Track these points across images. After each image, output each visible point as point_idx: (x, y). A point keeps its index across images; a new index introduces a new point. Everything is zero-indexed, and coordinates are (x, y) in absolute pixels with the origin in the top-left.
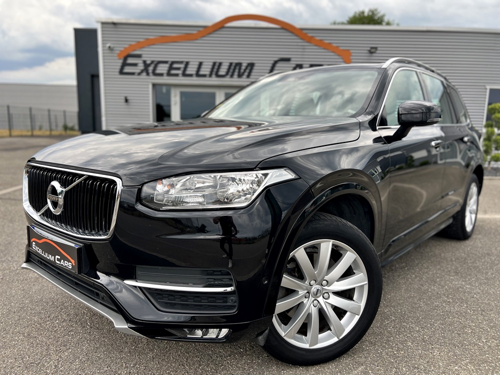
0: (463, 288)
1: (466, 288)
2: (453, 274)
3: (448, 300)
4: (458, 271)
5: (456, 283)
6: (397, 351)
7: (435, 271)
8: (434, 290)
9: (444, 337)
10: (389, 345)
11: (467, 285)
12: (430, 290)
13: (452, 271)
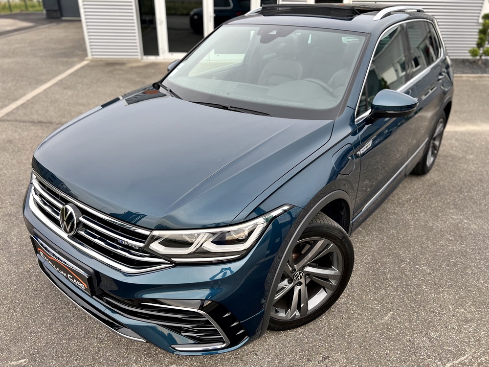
0: (461, 224)
1: (465, 223)
2: (452, 207)
3: (451, 238)
4: (456, 203)
5: (456, 217)
6: (415, 295)
7: (436, 204)
8: (438, 226)
9: (450, 279)
10: (408, 289)
11: (465, 219)
12: (434, 227)
13: (451, 203)
